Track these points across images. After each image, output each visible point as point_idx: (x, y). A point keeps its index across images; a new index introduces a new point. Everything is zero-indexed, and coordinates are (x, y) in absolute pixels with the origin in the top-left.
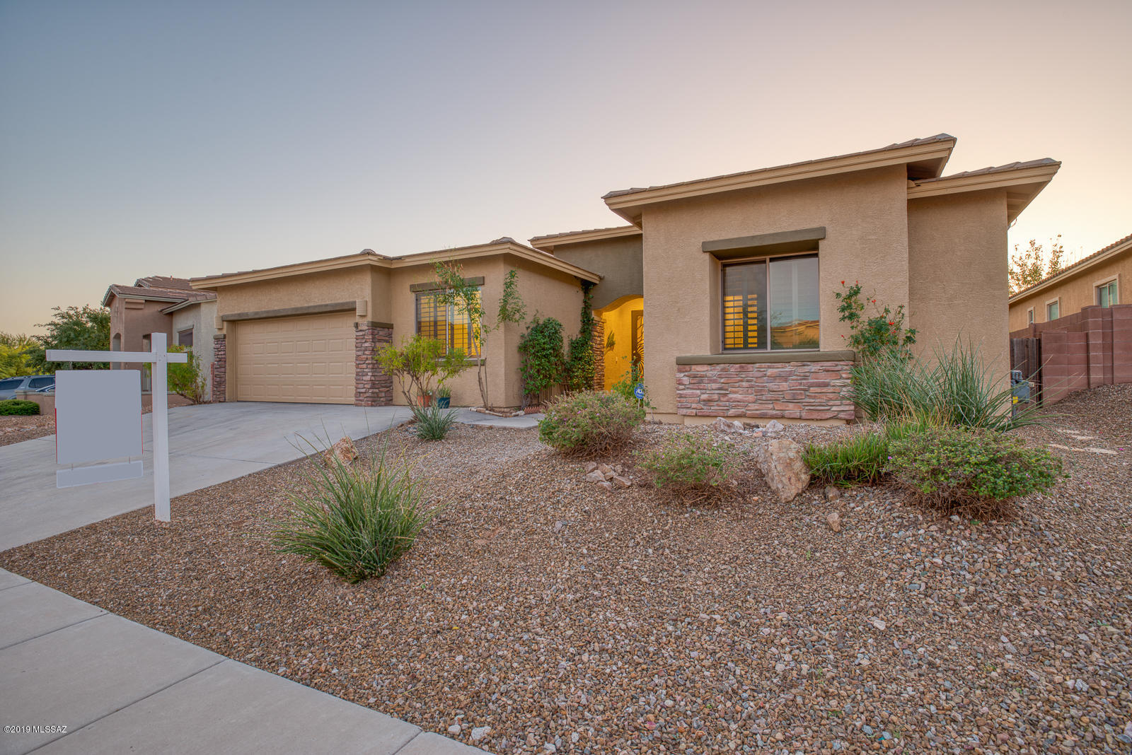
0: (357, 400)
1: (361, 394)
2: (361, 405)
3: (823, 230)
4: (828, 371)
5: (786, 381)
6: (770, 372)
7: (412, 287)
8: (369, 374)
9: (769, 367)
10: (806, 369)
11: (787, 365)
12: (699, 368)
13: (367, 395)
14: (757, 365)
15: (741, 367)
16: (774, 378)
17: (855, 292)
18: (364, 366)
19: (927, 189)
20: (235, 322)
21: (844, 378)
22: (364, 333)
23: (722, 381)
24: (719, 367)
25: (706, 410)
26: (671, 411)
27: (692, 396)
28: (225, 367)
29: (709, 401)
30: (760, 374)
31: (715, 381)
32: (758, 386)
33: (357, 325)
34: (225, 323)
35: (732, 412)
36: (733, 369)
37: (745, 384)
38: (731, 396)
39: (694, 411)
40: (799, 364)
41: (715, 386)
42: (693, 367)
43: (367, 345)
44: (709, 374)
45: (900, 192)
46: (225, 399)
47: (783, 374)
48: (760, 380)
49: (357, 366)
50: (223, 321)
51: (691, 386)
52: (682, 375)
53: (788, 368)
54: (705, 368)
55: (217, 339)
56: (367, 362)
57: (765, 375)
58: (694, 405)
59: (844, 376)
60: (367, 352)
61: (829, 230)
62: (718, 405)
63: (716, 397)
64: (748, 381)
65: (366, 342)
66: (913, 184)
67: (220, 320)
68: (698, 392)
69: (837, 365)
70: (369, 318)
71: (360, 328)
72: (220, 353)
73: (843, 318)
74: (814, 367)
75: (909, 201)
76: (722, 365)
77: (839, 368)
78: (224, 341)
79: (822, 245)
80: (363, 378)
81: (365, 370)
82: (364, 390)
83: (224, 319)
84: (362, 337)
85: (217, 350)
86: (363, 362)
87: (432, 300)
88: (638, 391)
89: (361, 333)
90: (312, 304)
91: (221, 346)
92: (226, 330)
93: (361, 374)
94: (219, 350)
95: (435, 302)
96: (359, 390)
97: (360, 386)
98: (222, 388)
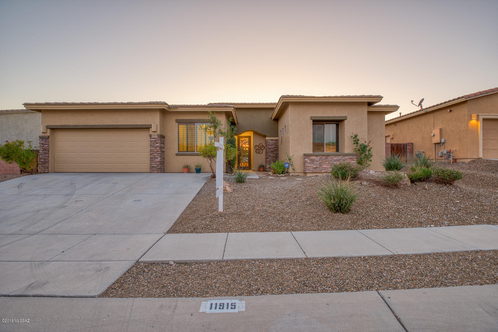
0: (150, 170)
1: (154, 168)
2: (154, 173)
3: (346, 117)
4: (350, 159)
5: (339, 161)
6: (335, 159)
7: (176, 120)
8: (159, 158)
9: (334, 157)
10: (345, 158)
11: (339, 156)
12: (313, 157)
13: (158, 168)
14: (331, 157)
15: (326, 157)
16: (336, 161)
17: (356, 136)
18: (156, 154)
19: (371, 109)
20: (54, 129)
21: (354, 161)
22: (156, 139)
23: (320, 161)
24: (319, 157)
25: (315, 171)
26: (300, 172)
27: (311, 166)
28: (48, 154)
29: (316, 168)
30: (332, 159)
31: (318, 162)
32: (331, 163)
33: (151, 136)
34: (49, 130)
35: (323, 171)
36: (324, 158)
37: (327, 162)
38: (323, 166)
39: (311, 171)
40: (343, 156)
41: (318, 163)
42: (311, 157)
43: (157, 145)
44: (316, 159)
45: (366, 109)
46: (49, 171)
47: (338, 159)
48: (331, 161)
49: (151, 154)
50: (47, 128)
51: (310, 163)
52: (307, 159)
53: (340, 158)
54: (315, 157)
55: (41, 138)
56: (158, 153)
57: (333, 160)
58: (311, 169)
59: (355, 160)
60: (157, 148)
61: (348, 117)
62: (319, 169)
63: (318, 166)
64: (328, 161)
65: (157, 143)
66: (368, 107)
67: (46, 128)
68: (313, 165)
69: (353, 157)
70: (159, 133)
71: (152, 137)
72: (45, 146)
73: (354, 144)
74: (347, 157)
75: (368, 111)
76: (320, 157)
77: (353, 158)
78: (48, 139)
79: (346, 121)
80: (155, 160)
81: (156, 156)
82: (156, 166)
83: (48, 127)
84: (155, 141)
85: (42, 144)
86: (155, 153)
87: (186, 127)
88: (286, 165)
89: (154, 139)
90: (120, 124)
91: (45, 142)
92: (49, 133)
93: (153, 158)
94: (44, 144)
95: (187, 128)
96: (152, 166)
97: (153, 164)
98: (47, 165)
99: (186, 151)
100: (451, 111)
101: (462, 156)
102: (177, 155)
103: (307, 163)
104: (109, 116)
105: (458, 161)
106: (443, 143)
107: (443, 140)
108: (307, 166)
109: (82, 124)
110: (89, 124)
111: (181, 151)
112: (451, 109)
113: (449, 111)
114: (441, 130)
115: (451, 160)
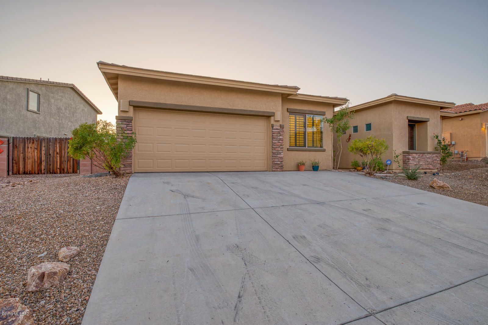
0: (272, 168)
1: (277, 165)
2: (277, 171)
3: (428, 119)
4: (436, 156)
6: (428, 156)
7: (288, 109)
10: (433, 156)
14: (425, 154)
16: (428, 158)
17: (437, 137)
18: (279, 149)
20: (138, 107)
21: (439, 158)
22: (279, 130)
23: (419, 159)
27: (413, 163)
29: (416, 164)
31: (417, 159)
33: (271, 126)
34: (131, 108)
35: (420, 168)
36: (421, 155)
37: (423, 160)
40: (432, 154)
42: (413, 154)
43: (280, 137)
44: (416, 157)
45: (439, 113)
46: (132, 172)
48: (425, 159)
50: (130, 105)
53: (430, 155)
54: (415, 155)
55: (119, 119)
56: (281, 147)
60: (280, 142)
61: (430, 119)
62: (418, 166)
65: (280, 135)
67: (127, 104)
69: (438, 155)
70: (281, 123)
71: (274, 128)
75: (440, 115)
78: (131, 122)
79: (428, 123)
80: (278, 156)
81: (279, 151)
82: (279, 163)
83: (131, 103)
84: (277, 133)
85: (120, 129)
86: (277, 147)
87: (294, 118)
88: (388, 162)
89: (277, 131)
90: (236, 108)
91: (127, 126)
92: (132, 113)
93: (276, 153)
94: (125, 129)
95: (296, 119)
96: (276, 163)
97: (276, 160)
98: (128, 161)
99: (294, 145)
100: (462, 120)
101: (475, 155)
102: (288, 150)
103: (411, 160)
104: (222, 97)
105: (469, 159)
106: (453, 145)
107: (453, 143)
108: (411, 163)
109: (186, 104)
110: (194, 105)
111: (292, 145)
112: (462, 117)
113: (460, 119)
114: (451, 134)
115: (465, 158)
